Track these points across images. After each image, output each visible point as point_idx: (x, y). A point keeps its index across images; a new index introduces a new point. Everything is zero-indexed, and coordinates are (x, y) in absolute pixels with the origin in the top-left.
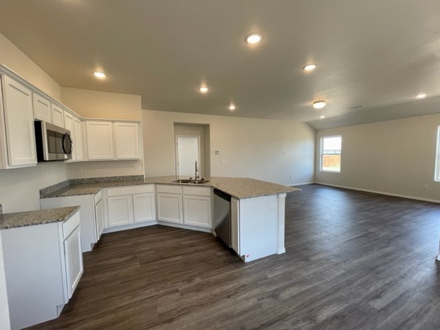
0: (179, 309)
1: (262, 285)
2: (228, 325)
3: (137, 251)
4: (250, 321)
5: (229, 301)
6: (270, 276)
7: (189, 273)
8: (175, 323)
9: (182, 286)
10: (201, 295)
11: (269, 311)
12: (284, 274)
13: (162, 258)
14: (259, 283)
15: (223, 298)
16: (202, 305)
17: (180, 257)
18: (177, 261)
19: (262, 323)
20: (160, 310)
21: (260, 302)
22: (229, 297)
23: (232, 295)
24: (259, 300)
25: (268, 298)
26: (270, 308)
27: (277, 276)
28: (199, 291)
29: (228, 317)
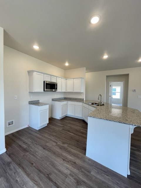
0: (50, 148)
1: (82, 172)
2: (49, 167)
3: (67, 125)
4: (55, 176)
5: (62, 162)
6: (92, 173)
7: (67, 141)
8: (44, 150)
9: (60, 143)
10: (59, 150)
11: (66, 184)
12: (103, 182)
13: (69, 131)
14: (83, 170)
15: (62, 158)
16: (55, 153)
17: (73, 134)
18: (70, 135)
19: (57, 182)
20: (47, 144)
21: (69, 176)
22: (64, 160)
23: (66, 161)
24: (70, 174)
25: (75, 179)
26: (68, 183)
27: (96, 178)
28: (60, 148)
29: (53, 165)
